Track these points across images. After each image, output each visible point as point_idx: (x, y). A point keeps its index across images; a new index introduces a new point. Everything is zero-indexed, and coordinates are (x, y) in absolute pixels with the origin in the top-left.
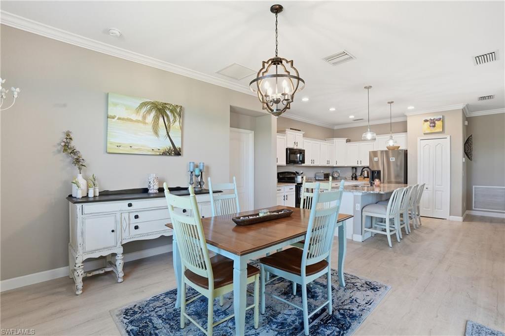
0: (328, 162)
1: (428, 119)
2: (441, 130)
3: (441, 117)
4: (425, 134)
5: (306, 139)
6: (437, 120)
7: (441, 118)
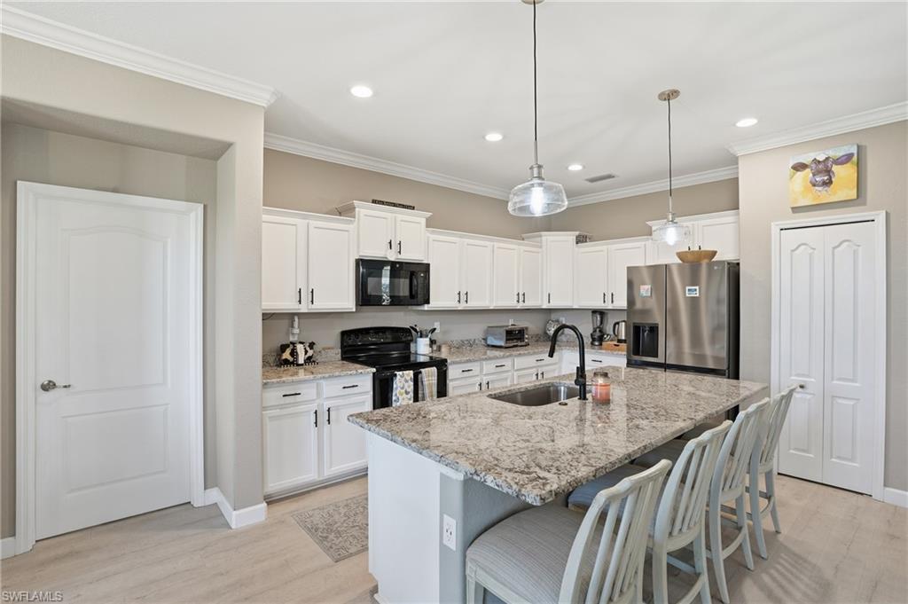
0: (521, 297)
1: (807, 158)
2: (853, 194)
3: (854, 150)
4: (795, 210)
5: (433, 232)
6: (839, 162)
7: (852, 155)
